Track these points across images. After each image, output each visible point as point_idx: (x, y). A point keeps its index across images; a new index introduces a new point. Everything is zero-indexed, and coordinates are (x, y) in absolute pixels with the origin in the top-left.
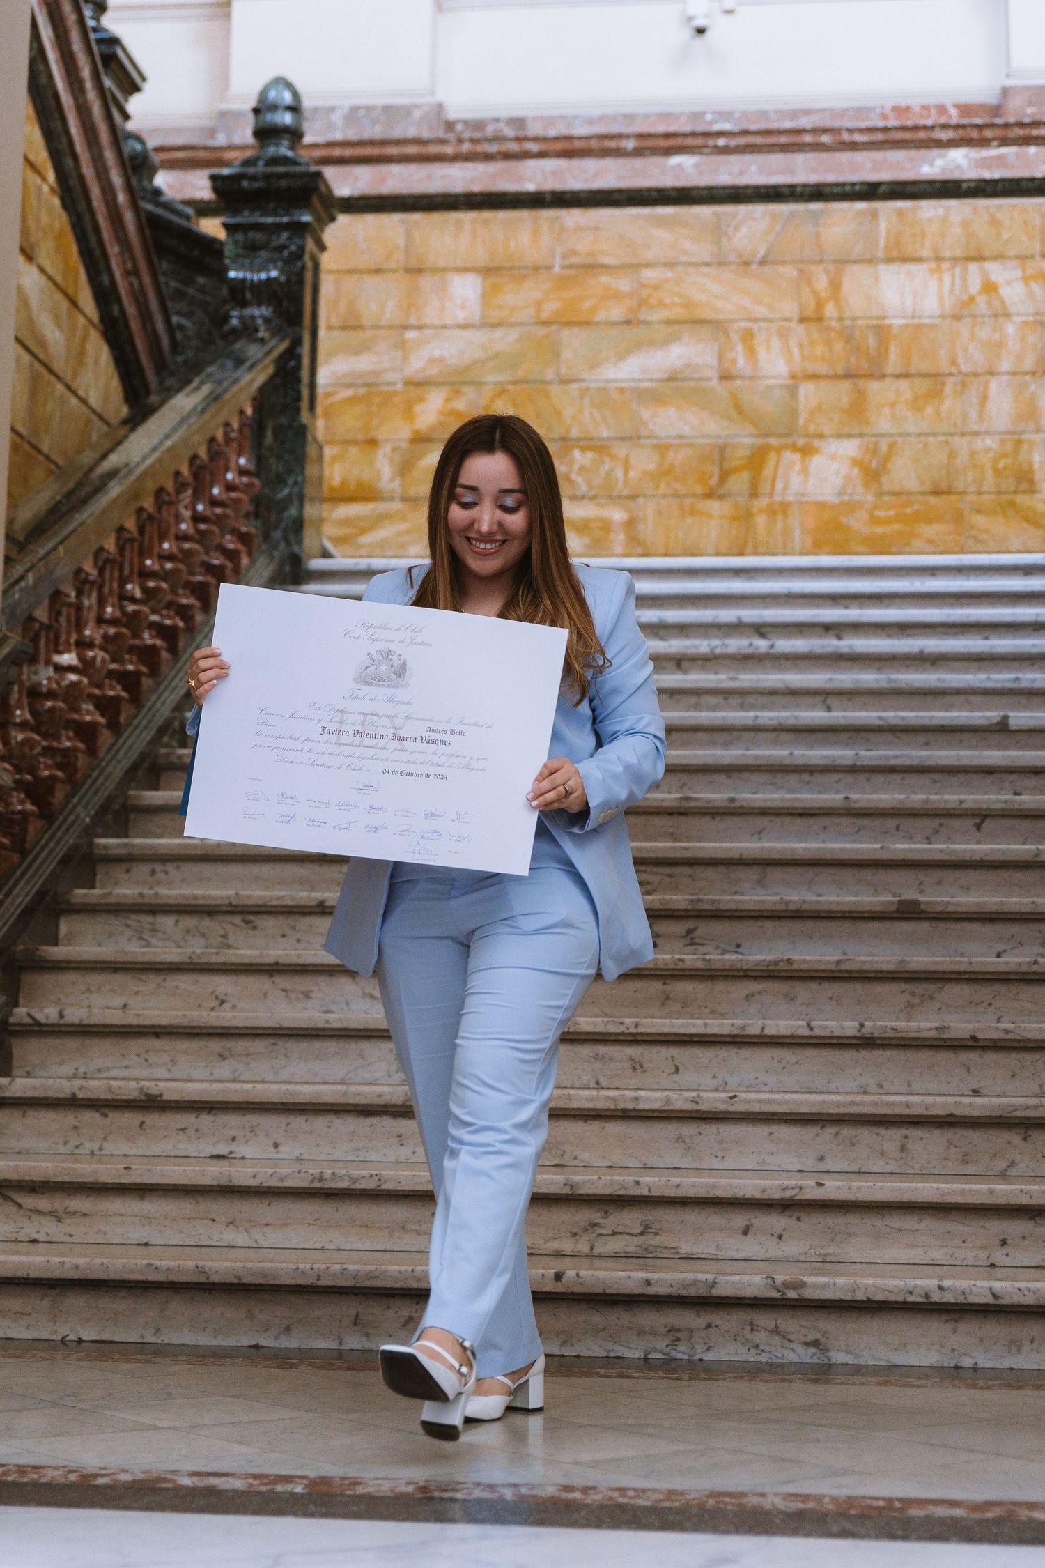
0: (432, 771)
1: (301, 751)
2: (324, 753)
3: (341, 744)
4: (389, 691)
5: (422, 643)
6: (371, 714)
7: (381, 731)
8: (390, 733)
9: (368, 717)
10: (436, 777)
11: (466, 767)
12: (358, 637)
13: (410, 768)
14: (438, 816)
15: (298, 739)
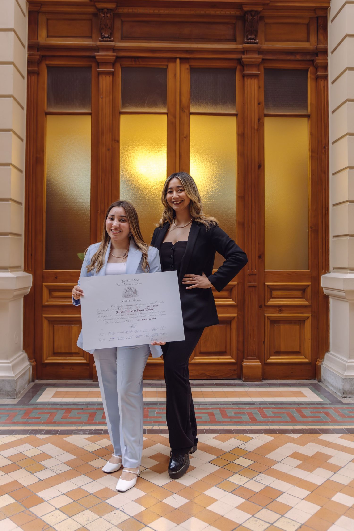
0: (151, 317)
1: (112, 319)
2: (119, 319)
3: (123, 315)
4: (133, 298)
5: (139, 284)
6: (130, 305)
7: (135, 310)
8: (136, 309)
9: (129, 306)
10: (152, 319)
11: (160, 314)
12: (121, 285)
13: (145, 318)
14: (156, 329)
15: (110, 316)
